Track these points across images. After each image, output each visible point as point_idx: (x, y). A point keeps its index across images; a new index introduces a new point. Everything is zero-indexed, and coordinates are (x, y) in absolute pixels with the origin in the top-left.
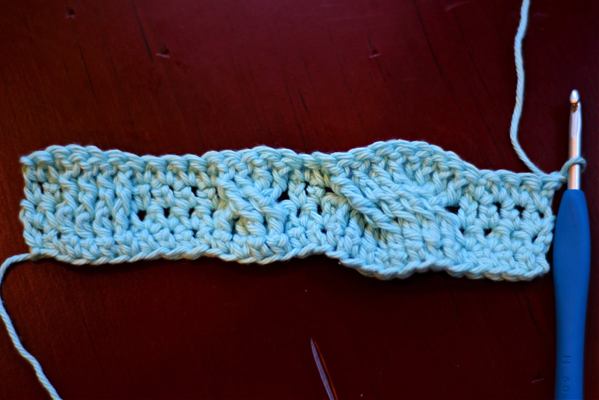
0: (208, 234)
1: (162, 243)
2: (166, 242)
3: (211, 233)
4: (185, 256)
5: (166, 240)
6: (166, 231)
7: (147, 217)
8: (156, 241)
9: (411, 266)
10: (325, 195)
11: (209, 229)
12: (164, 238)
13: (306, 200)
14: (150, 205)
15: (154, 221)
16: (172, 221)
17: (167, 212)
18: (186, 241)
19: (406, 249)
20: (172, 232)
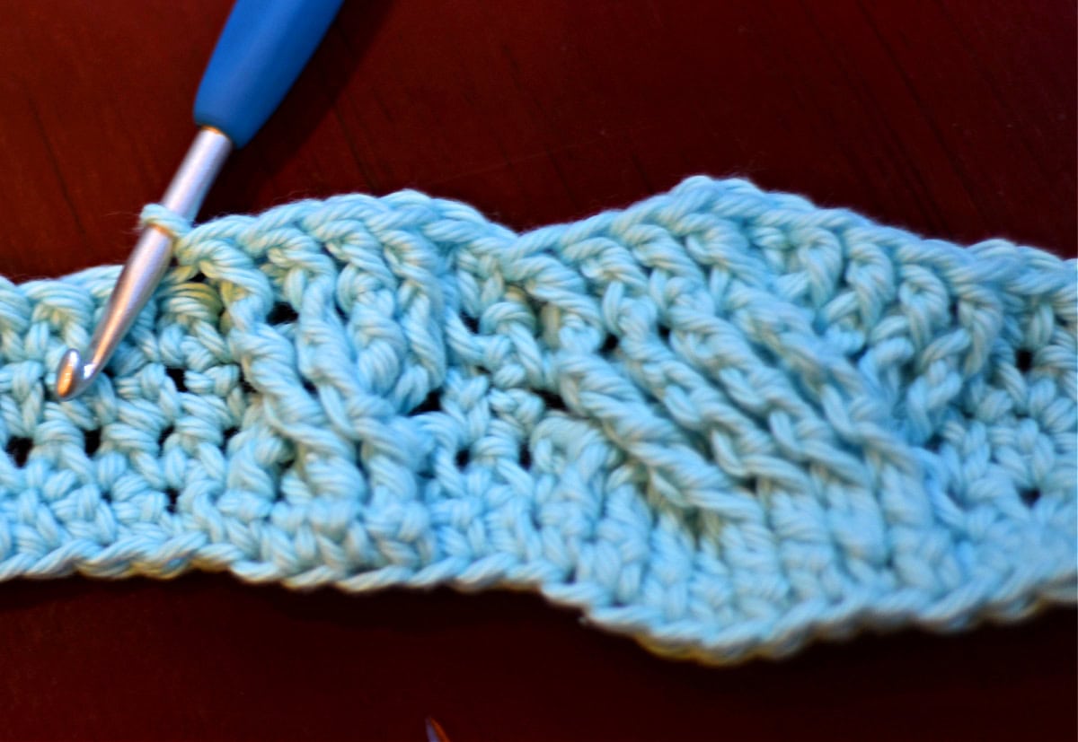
0: (205, 499)
1: (77, 528)
2: (89, 526)
3: (214, 497)
4: (141, 567)
5: (90, 517)
6: (90, 494)
7: (35, 454)
8: (60, 522)
9: (800, 617)
10: (541, 417)
11: (209, 485)
12: (81, 511)
13: (489, 427)
14: (42, 420)
15: (55, 467)
16: (109, 463)
17: (92, 442)
18: (146, 522)
19: (784, 569)
20: (107, 497)
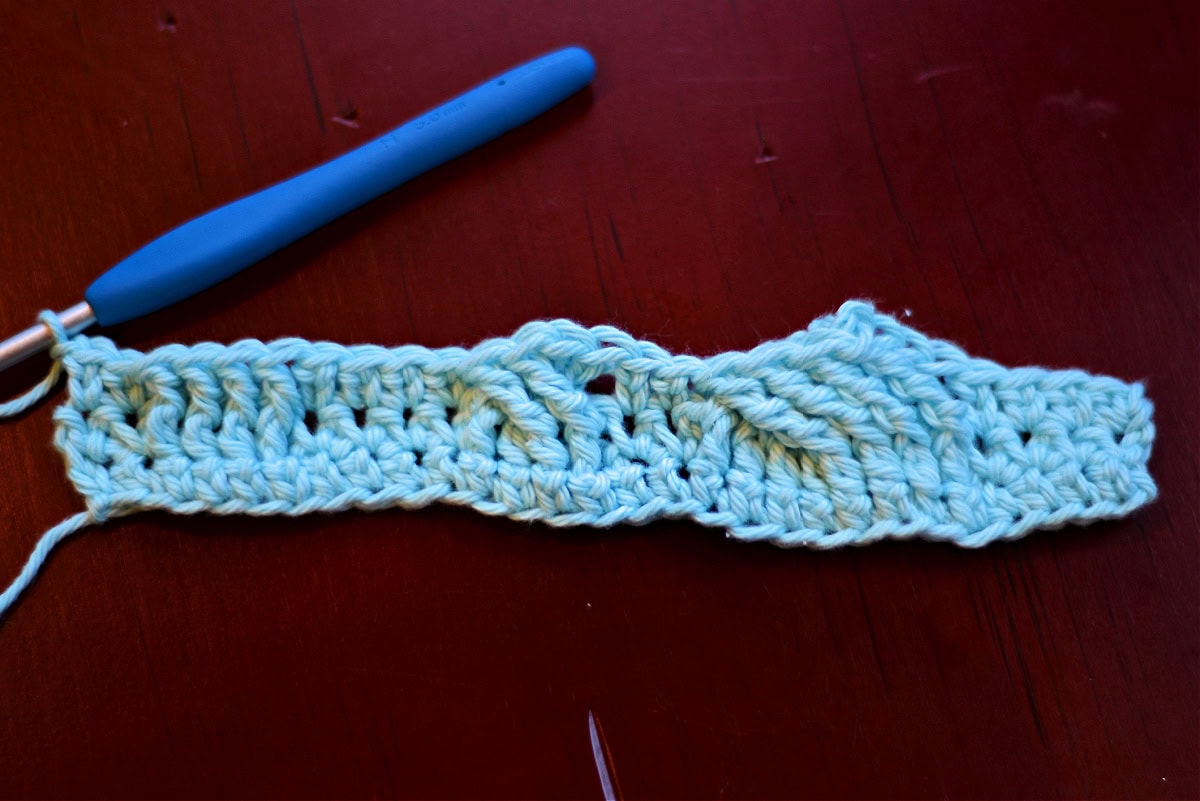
0: (447, 459)
1: (356, 478)
2: (364, 477)
3: (454, 459)
4: (401, 504)
5: (364, 471)
6: (363, 454)
7: (321, 427)
8: (343, 474)
11: (448, 449)
12: (358, 468)
14: (329, 403)
15: (337, 435)
16: (373, 433)
17: (360, 417)
18: (402, 472)
20: (374, 456)
